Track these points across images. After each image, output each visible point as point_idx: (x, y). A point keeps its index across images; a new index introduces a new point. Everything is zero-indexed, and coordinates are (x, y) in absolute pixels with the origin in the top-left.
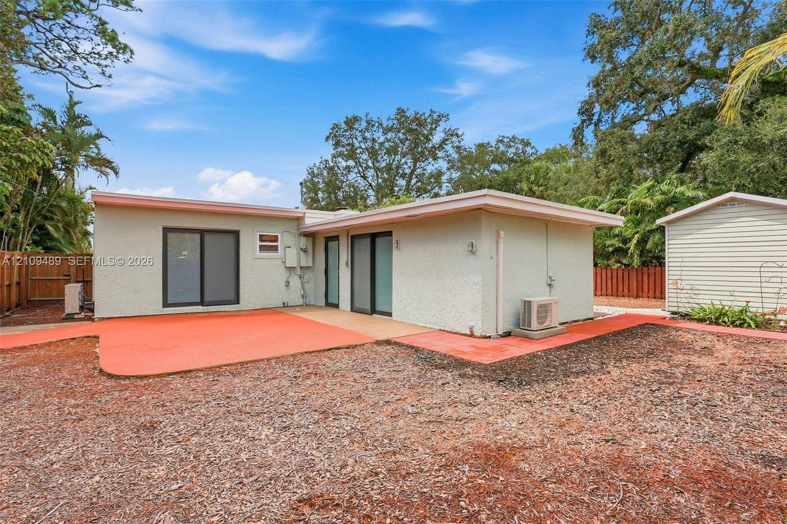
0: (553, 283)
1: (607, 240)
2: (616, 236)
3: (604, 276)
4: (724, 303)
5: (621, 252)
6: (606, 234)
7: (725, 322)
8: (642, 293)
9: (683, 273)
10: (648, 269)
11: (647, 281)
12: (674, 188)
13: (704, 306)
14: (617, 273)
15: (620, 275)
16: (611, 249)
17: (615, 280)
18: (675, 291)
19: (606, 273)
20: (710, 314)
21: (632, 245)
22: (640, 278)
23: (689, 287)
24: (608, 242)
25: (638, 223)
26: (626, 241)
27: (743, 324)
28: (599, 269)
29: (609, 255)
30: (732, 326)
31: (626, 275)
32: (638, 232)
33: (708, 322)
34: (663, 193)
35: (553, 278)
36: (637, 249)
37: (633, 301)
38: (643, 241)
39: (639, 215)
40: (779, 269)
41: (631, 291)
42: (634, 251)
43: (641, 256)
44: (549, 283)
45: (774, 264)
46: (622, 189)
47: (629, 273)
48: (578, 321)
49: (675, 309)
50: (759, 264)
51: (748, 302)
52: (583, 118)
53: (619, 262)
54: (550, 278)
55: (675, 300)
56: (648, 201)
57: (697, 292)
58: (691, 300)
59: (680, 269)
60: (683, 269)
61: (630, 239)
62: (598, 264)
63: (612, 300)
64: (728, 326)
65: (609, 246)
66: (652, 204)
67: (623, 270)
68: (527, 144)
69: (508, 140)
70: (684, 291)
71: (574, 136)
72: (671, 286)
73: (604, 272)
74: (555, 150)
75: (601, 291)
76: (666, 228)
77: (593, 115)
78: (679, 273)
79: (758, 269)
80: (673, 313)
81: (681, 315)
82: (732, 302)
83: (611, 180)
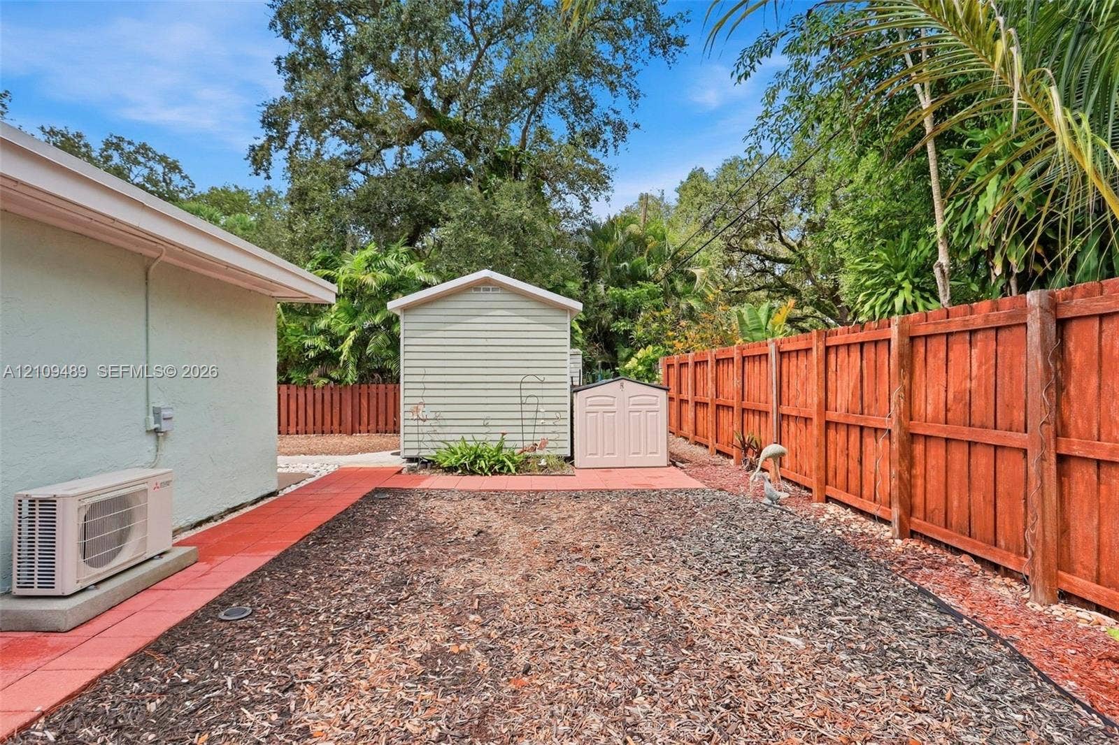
0: (164, 426)
1: (306, 338)
2: (322, 332)
3: (301, 400)
4: (478, 437)
5: (327, 359)
6: (305, 328)
7: (481, 469)
8: (360, 424)
9: (427, 393)
10: (369, 388)
11: (366, 406)
12: (402, 265)
13: (452, 444)
14: (323, 395)
15: (327, 397)
16: (312, 354)
17: (319, 406)
18: (415, 423)
19: (306, 395)
20: (462, 457)
21: (346, 347)
22: (357, 400)
23: (432, 416)
24: (308, 342)
25: (354, 314)
26: (336, 341)
27: (502, 468)
28: (293, 388)
29: (310, 365)
30: (490, 474)
31: (336, 397)
32: (354, 328)
33: (460, 471)
34: (390, 271)
35: (165, 413)
36: (353, 356)
37: (347, 440)
38: (361, 343)
39: (356, 302)
40: (540, 386)
41: (343, 423)
42: (348, 358)
43: (358, 367)
44: (153, 426)
45: (535, 379)
46: (330, 257)
47: (341, 394)
48: (242, 506)
49: (414, 454)
50: (519, 379)
51: (504, 434)
52: (270, 134)
53: (325, 376)
54: (157, 412)
55: (415, 437)
56: (369, 279)
57: (442, 423)
58: (435, 437)
59: (421, 386)
60: (427, 386)
61: (343, 339)
62: (291, 379)
63: (316, 440)
64: (486, 474)
65: (309, 348)
66: (374, 284)
67: (331, 389)
68: (174, 167)
69: (132, 148)
70: (427, 423)
71: (254, 158)
72: (410, 415)
73: (301, 393)
74: (225, 191)
75: (297, 425)
76: (401, 319)
77: (287, 135)
78: (420, 393)
79: (518, 386)
80: (411, 460)
81: (423, 463)
82: (485, 436)
83: (314, 241)
